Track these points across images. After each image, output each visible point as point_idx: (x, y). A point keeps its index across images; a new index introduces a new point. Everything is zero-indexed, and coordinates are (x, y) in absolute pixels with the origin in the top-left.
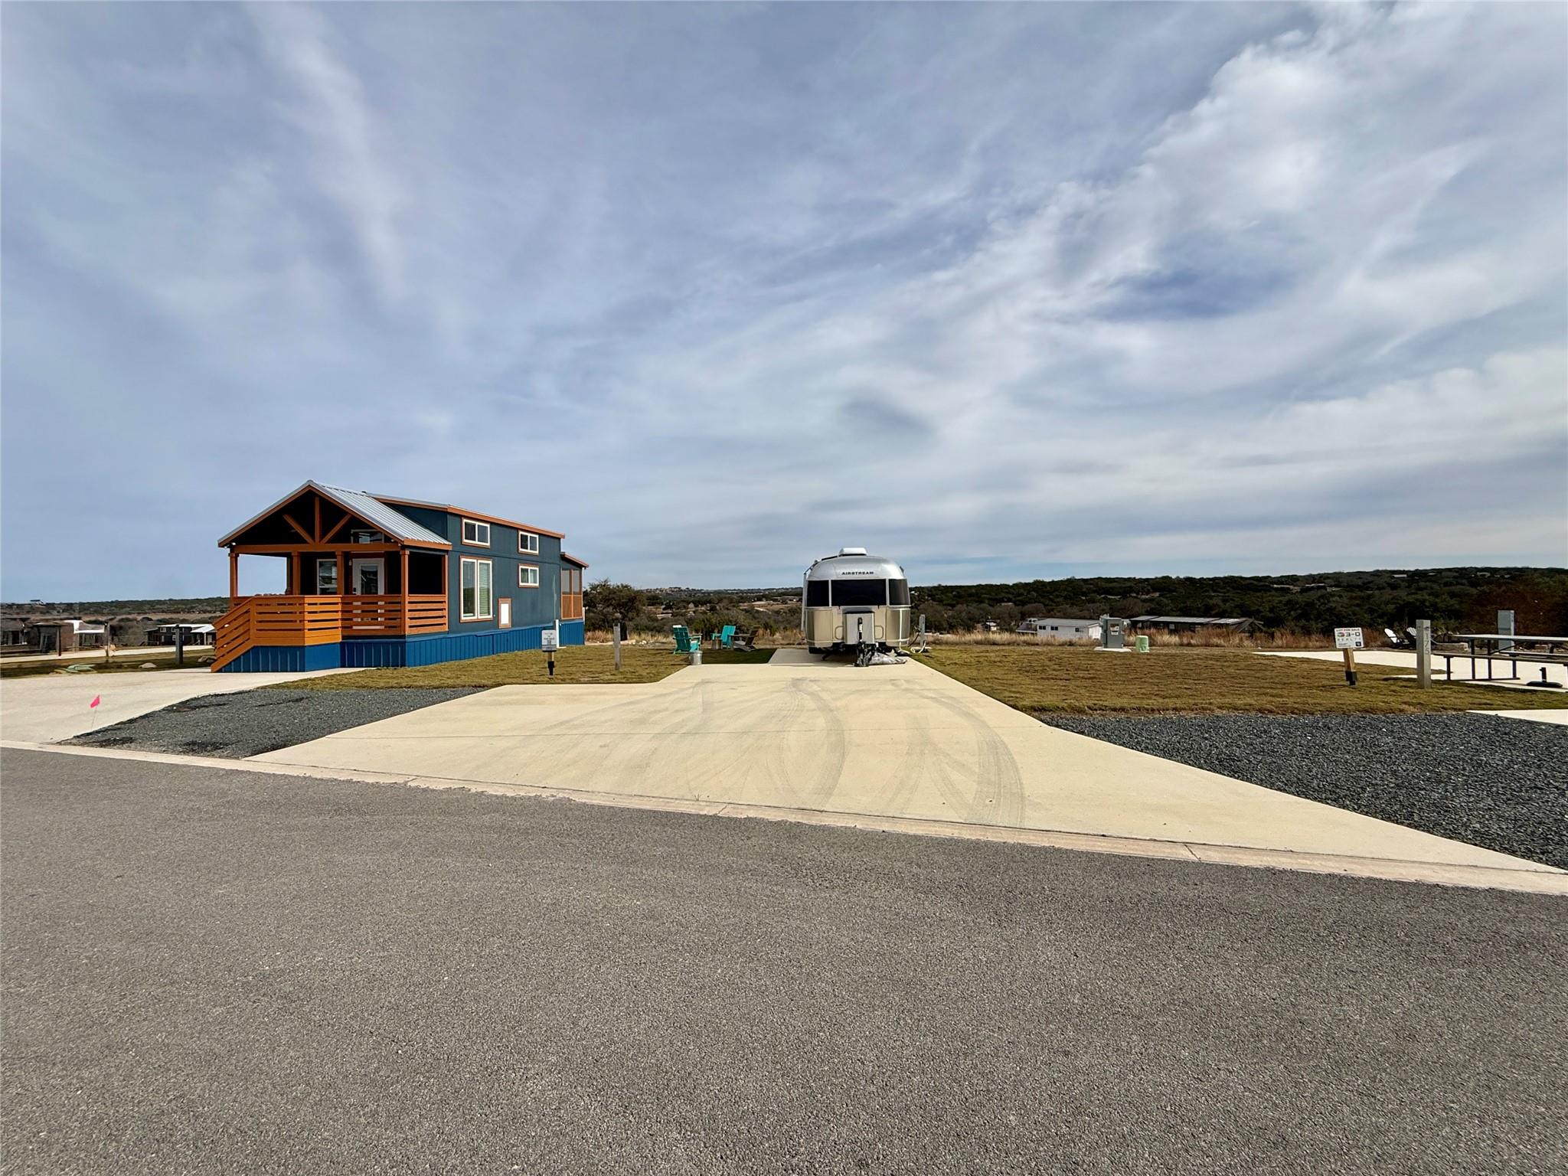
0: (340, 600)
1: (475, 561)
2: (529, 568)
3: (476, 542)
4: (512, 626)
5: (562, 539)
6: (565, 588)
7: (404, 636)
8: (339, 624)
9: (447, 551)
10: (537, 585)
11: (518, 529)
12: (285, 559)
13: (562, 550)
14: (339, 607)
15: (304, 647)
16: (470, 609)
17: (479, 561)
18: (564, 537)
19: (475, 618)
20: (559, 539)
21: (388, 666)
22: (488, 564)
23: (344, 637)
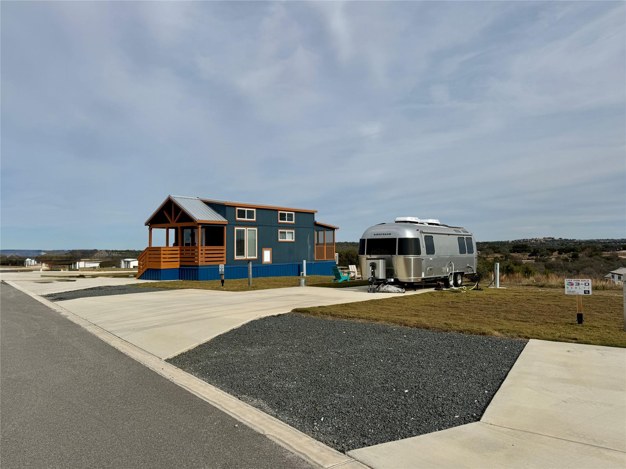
0: (178, 249)
1: (245, 229)
2: (287, 231)
3: (246, 219)
4: (272, 262)
6: (321, 241)
7: (198, 266)
8: (178, 259)
9: (225, 225)
10: (294, 240)
11: (277, 210)
13: (316, 220)
14: (178, 252)
15: (160, 269)
16: (241, 251)
17: (247, 229)
18: (316, 212)
19: (245, 258)
20: (314, 213)
21: (190, 279)
22: (255, 230)
23: (180, 266)
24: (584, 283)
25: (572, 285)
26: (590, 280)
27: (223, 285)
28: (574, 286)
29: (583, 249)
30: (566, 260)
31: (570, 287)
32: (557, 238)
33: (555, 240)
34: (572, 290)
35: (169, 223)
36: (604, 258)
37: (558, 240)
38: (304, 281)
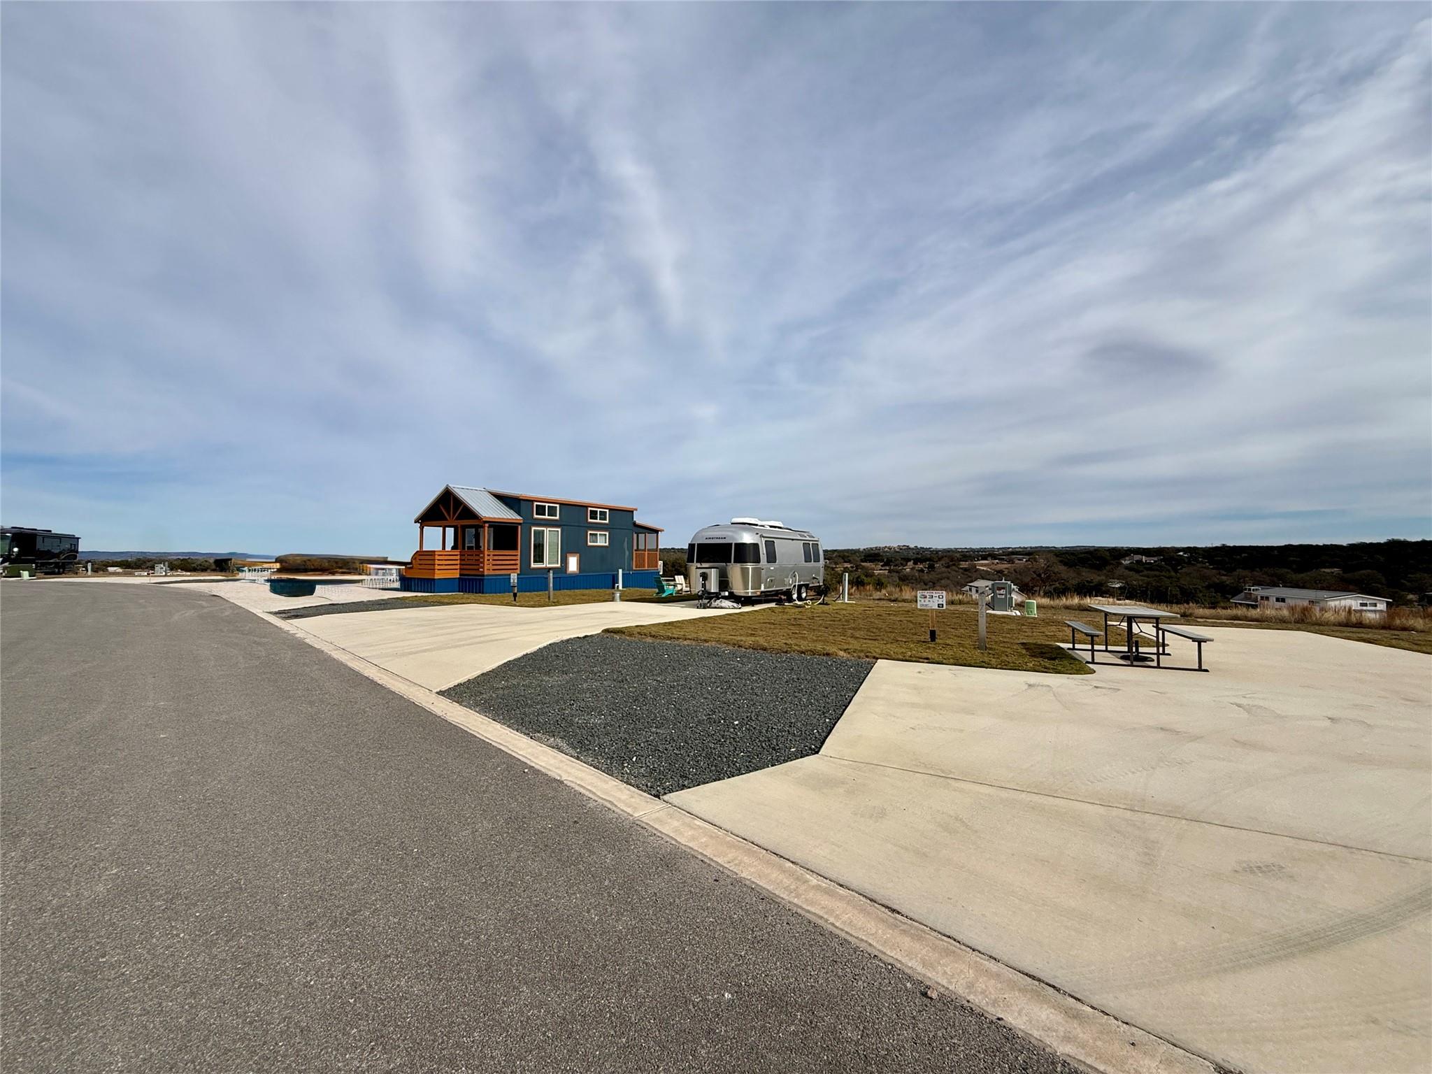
0: (459, 553)
1: (545, 529)
2: (598, 533)
3: (546, 517)
4: (580, 572)
5: (635, 512)
6: (642, 547)
7: (483, 576)
8: (458, 567)
9: (520, 524)
10: (607, 544)
11: (587, 507)
12: (453, 529)
13: (635, 520)
14: (458, 557)
15: (434, 579)
16: (540, 558)
17: (548, 529)
18: (636, 510)
19: (544, 566)
20: (633, 512)
21: (473, 592)
22: (558, 531)
23: (460, 575)
24: (937, 595)
25: (926, 597)
26: (944, 592)
27: (515, 600)
28: (927, 600)
29: (940, 559)
30: (922, 571)
31: (923, 600)
32: (912, 546)
33: (910, 548)
34: (925, 603)
35: (446, 519)
36: (962, 568)
37: (913, 549)
38: (618, 595)
